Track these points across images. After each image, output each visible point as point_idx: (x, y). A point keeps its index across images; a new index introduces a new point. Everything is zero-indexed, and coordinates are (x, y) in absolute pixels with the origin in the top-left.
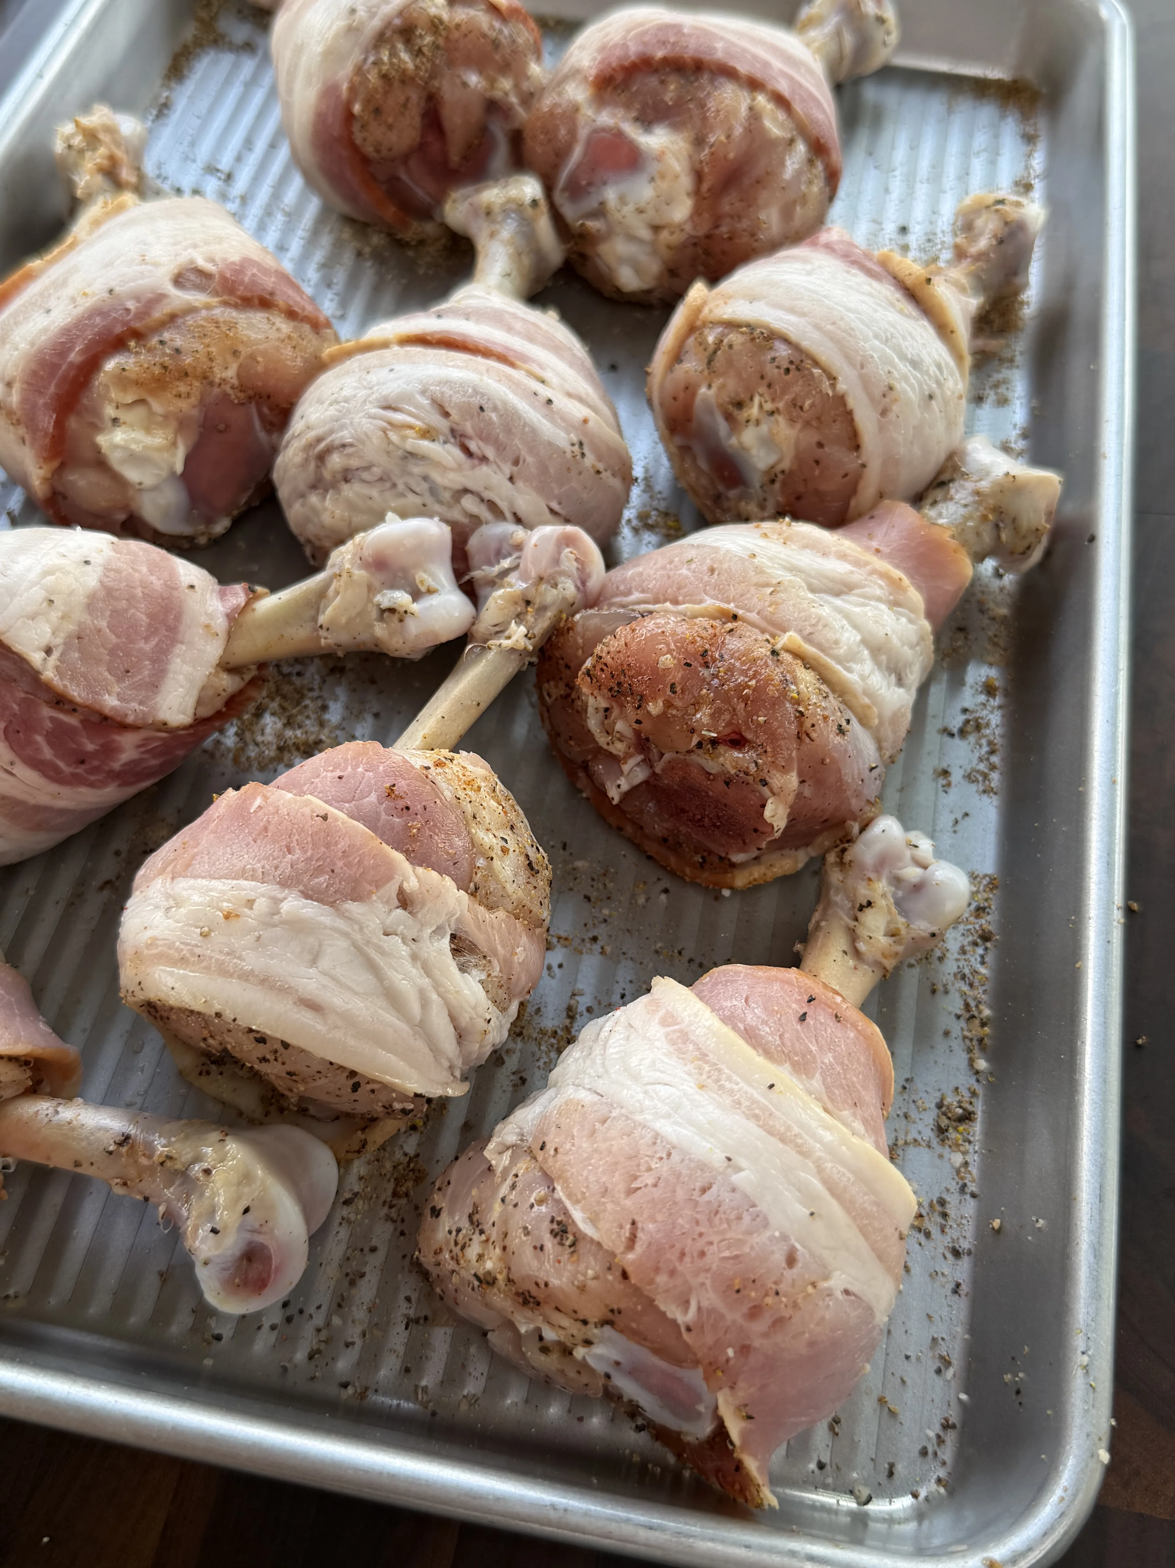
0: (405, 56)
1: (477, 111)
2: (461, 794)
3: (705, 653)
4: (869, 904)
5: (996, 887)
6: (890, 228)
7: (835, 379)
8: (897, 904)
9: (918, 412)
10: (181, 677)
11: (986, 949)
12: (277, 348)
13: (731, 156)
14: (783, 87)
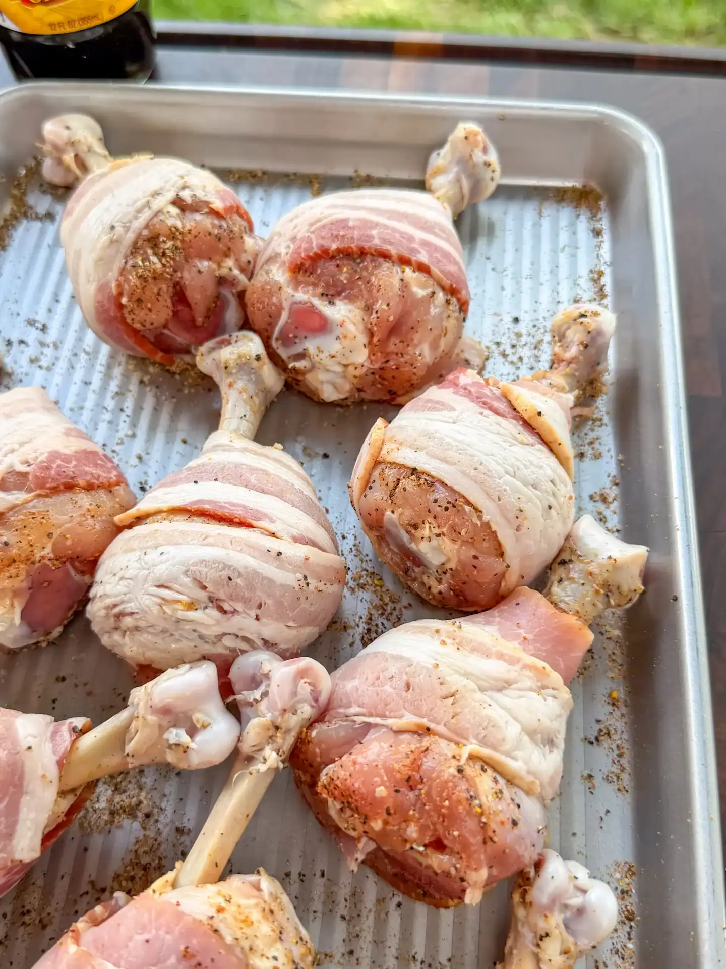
0: (154, 259)
1: (211, 288)
2: (239, 934)
3: (409, 779)
4: (547, 935)
5: (634, 873)
6: (508, 319)
7: (481, 512)
8: (567, 926)
9: (542, 520)
10: (29, 823)
11: (631, 927)
12: (80, 524)
13: (391, 319)
14: (423, 257)
